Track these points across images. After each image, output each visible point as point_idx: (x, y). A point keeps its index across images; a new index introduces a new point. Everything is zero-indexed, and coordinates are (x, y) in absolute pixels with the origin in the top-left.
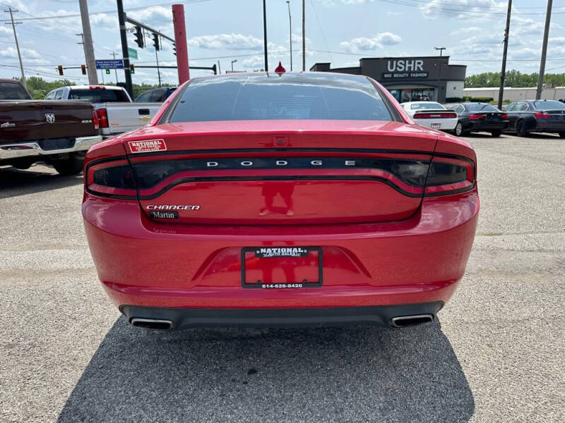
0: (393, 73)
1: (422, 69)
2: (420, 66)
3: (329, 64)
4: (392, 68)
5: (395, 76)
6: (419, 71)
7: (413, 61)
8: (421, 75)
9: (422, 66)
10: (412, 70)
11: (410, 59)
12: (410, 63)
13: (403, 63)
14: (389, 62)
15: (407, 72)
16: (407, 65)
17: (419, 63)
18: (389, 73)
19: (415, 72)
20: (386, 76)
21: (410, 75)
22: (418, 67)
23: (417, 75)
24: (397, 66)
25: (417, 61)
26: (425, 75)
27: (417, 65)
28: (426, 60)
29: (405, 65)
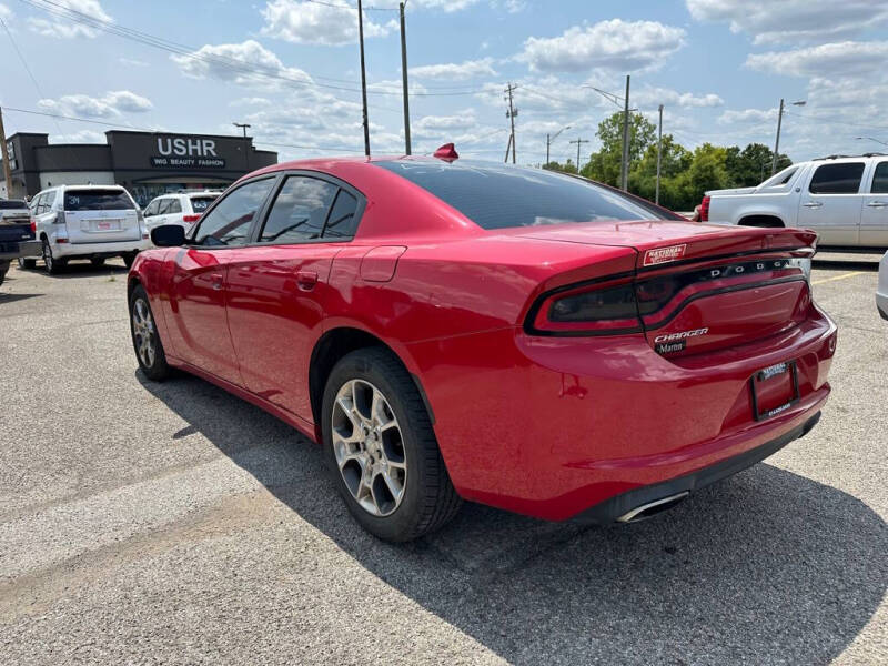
0: (168, 158)
1: (214, 154)
2: (210, 149)
3: (46, 136)
4: (165, 149)
5: (173, 162)
6: (210, 157)
7: (198, 141)
8: (214, 163)
9: (214, 150)
10: (199, 154)
11: (195, 138)
12: (194, 143)
13: (183, 142)
14: (160, 140)
15: (191, 158)
16: (191, 147)
17: (209, 145)
18: (163, 157)
19: (203, 158)
20: (157, 161)
21: (196, 163)
22: (208, 151)
23: (208, 163)
24: (173, 147)
25: (205, 142)
26: (221, 163)
27: (205, 148)
28: (221, 141)
29: (186, 146)
